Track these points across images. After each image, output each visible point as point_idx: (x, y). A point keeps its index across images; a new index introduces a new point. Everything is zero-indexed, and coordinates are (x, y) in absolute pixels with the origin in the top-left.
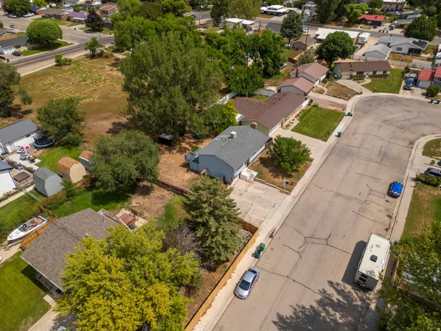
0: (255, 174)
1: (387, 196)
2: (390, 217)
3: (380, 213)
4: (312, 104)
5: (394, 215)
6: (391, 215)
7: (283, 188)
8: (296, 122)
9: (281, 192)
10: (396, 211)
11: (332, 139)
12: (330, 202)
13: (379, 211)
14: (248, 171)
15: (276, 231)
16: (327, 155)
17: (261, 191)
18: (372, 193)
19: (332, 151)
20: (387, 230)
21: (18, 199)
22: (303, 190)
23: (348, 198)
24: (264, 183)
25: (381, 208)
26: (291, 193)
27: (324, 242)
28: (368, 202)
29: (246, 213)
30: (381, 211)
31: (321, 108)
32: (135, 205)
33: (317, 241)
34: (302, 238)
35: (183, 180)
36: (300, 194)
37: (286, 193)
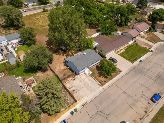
0: (91, 73)
1: (150, 100)
2: (146, 112)
3: (142, 108)
4: (135, 43)
5: (149, 112)
6: (147, 111)
7: (100, 82)
8: (124, 50)
9: (99, 84)
10: (151, 109)
11: (137, 62)
12: (119, 96)
13: (142, 107)
14: (88, 71)
15: (87, 103)
16: (130, 70)
17: (90, 82)
18: (143, 96)
19: (133, 69)
20: (141, 119)
21: (2, 63)
22: (110, 86)
23: (129, 96)
24: (93, 78)
25: (144, 106)
26: (103, 86)
27: (106, 116)
28: (138, 101)
29: (78, 91)
30: (143, 108)
31: (139, 46)
32: (38, 76)
33: (102, 114)
34: (96, 110)
35: (61, 69)
36: (107, 88)
37: (101, 86)
